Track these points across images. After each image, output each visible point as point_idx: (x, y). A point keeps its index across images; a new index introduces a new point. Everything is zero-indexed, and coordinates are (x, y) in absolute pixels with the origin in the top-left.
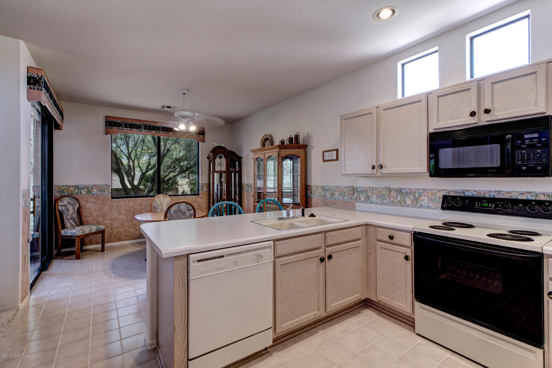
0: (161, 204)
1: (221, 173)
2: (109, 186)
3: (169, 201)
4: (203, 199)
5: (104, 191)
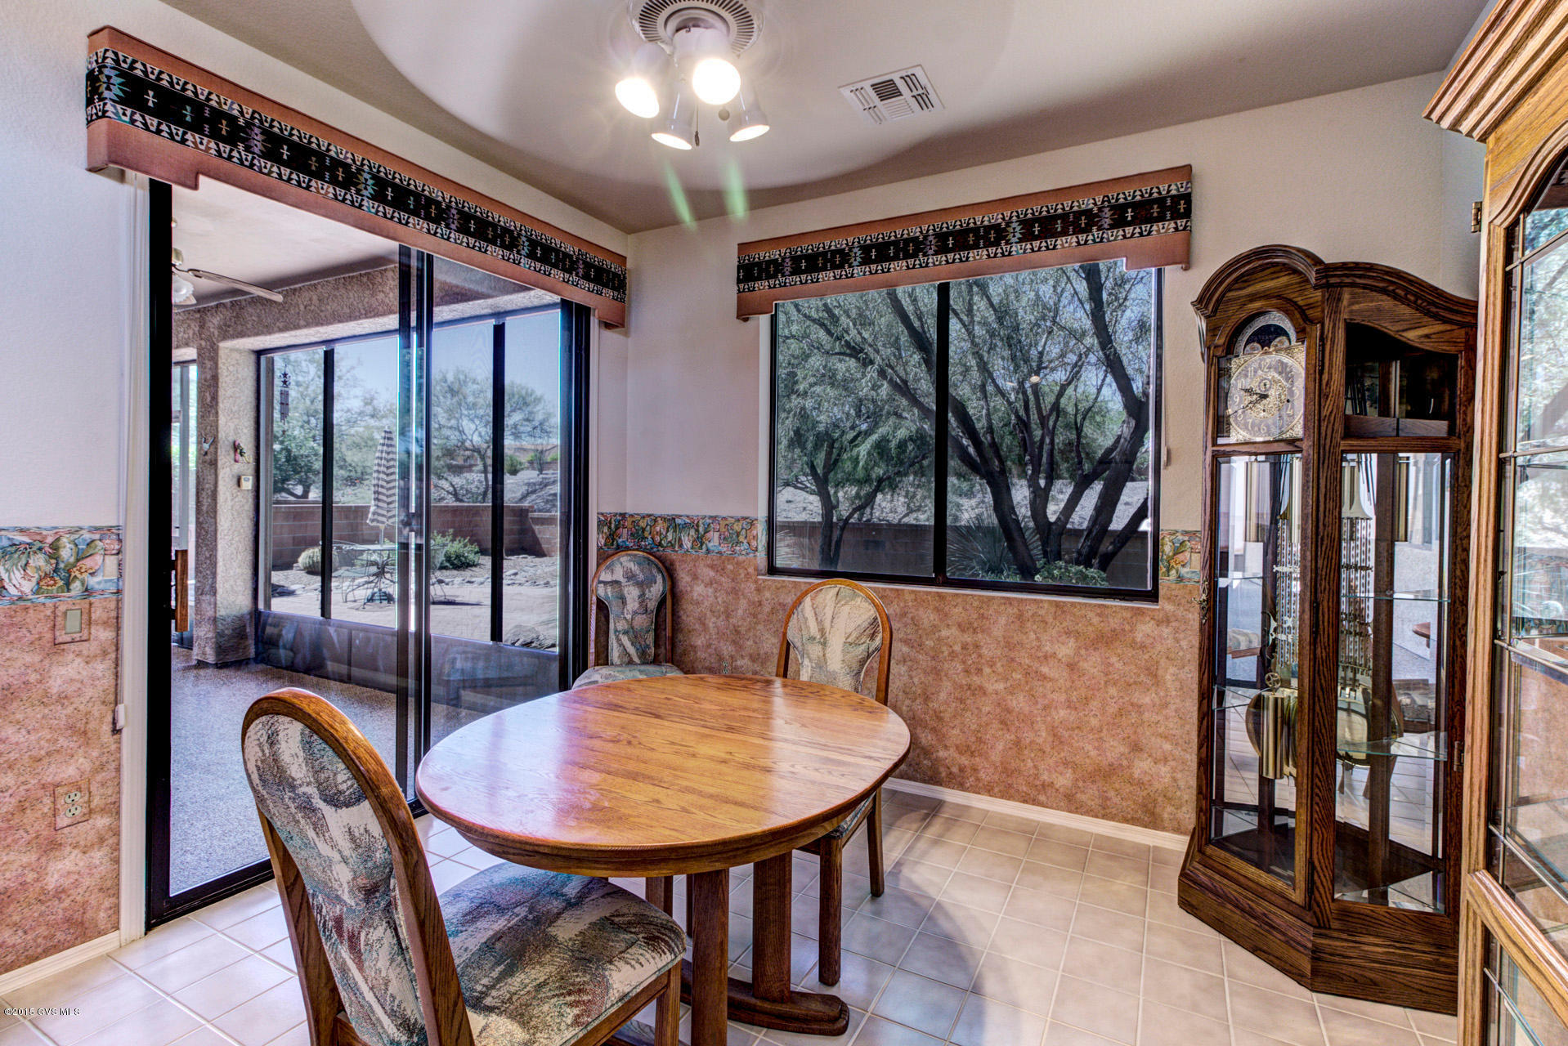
3: (874, 616)
5: (738, 543)
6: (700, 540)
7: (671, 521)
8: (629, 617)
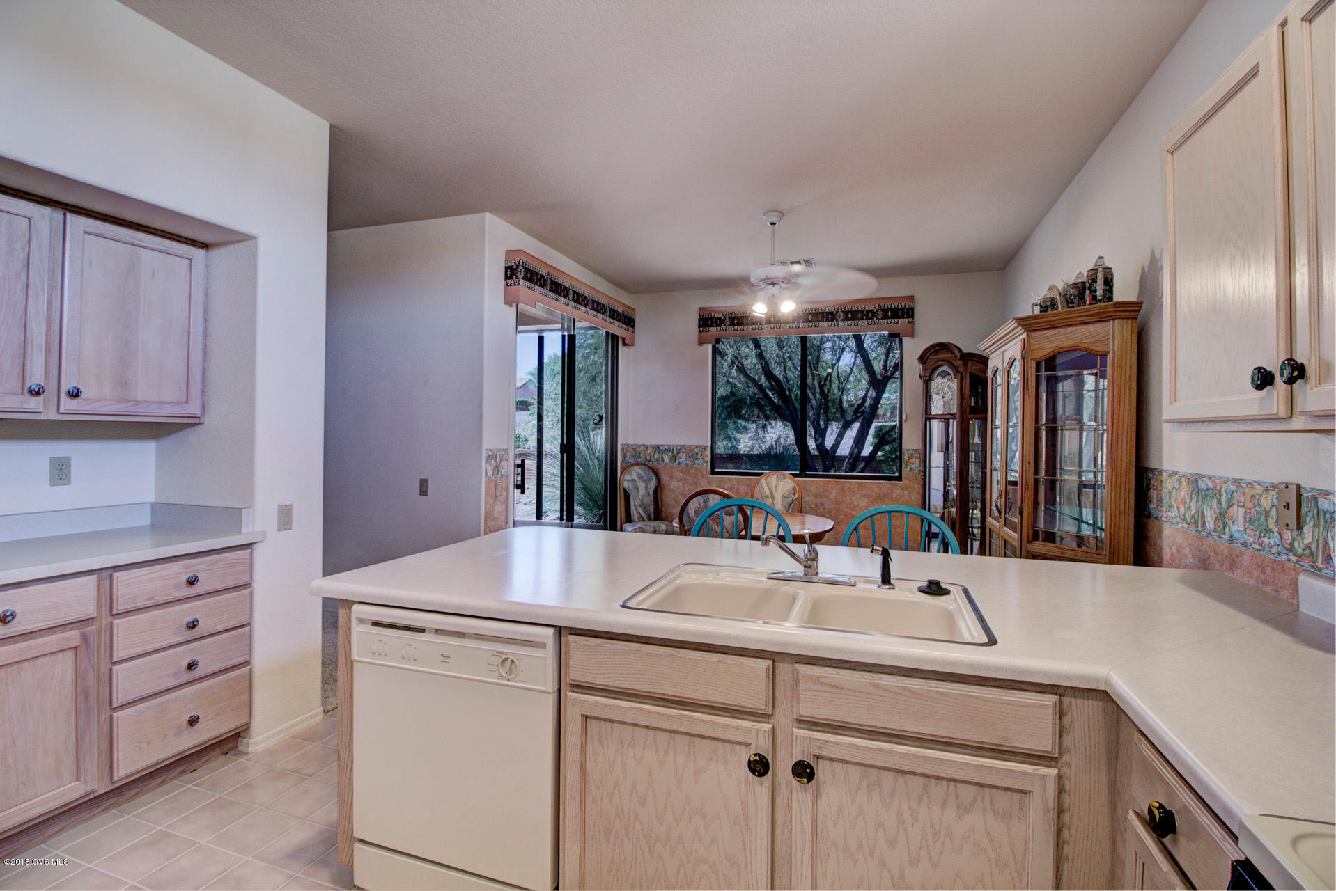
0: (772, 493)
1: (946, 419)
2: (705, 448)
3: (791, 489)
4: (910, 492)
5: (697, 459)
6: (674, 458)
7: (657, 448)
8: (641, 498)
